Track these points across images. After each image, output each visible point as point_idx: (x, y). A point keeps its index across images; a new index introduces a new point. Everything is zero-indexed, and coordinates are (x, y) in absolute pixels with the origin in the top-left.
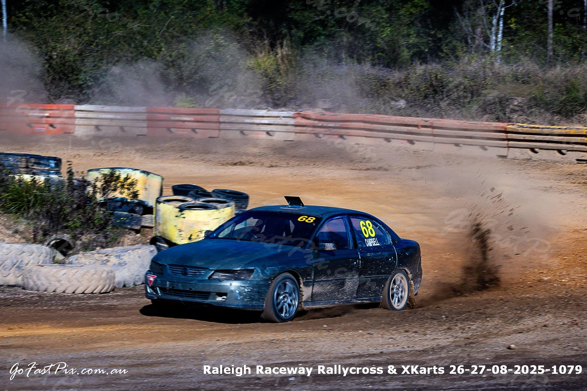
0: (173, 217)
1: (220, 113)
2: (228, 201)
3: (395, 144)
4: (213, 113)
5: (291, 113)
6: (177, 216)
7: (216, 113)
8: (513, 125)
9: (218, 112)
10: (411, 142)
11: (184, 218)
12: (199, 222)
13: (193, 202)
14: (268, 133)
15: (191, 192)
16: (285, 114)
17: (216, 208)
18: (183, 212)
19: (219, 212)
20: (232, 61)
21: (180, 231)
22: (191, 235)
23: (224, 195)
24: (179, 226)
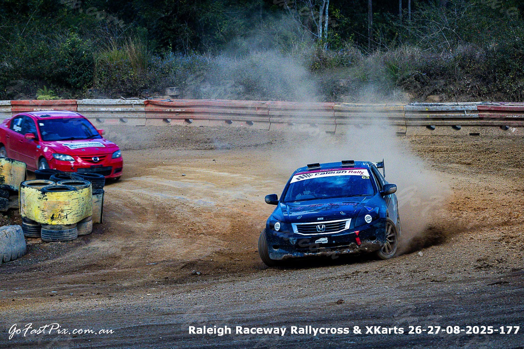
0: (36, 199)
1: (78, 103)
2: (85, 182)
3: (235, 125)
4: (72, 103)
5: (142, 101)
6: (40, 198)
7: (75, 103)
8: (339, 104)
9: (76, 102)
10: (250, 123)
11: (47, 199)
12: (60, 202)
13: (55, 184)
14: (121, 119)
15: (52, 176)
16: (137, 101)
17: (75, 190)
18: (46, 194)
19: (77, 193)
20: (87, 56)
21: (43, 211)
22: (53, 215)
23: (82, 177)
24: (42, 207)
